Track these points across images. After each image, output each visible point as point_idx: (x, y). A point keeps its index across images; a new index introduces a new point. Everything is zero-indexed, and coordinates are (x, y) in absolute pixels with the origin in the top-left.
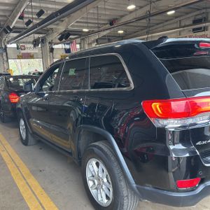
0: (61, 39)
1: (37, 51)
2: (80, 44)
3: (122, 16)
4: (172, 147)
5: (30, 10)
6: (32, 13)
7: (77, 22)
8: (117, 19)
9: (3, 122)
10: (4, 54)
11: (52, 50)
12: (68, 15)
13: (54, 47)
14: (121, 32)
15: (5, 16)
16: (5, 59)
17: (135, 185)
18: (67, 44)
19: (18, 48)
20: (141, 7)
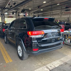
0: (22, 12)
1: (14, 15)
2: (28, 13)
3: (42, 5)
4: (33, 42)
5: (12, 2)
6: (12, 3)
7: (27, 6)
8: (40, 6)
9: (1, 37)
10: (4, 16)
11: (19, 15)
12: (24, 4)
13: (20, 14)
14: (42, 10)
15: (4, 4)
16: (4, 18)
17: (26, 51)
18: (24, 13)
19: (8, 14)
20: (48, 2)
